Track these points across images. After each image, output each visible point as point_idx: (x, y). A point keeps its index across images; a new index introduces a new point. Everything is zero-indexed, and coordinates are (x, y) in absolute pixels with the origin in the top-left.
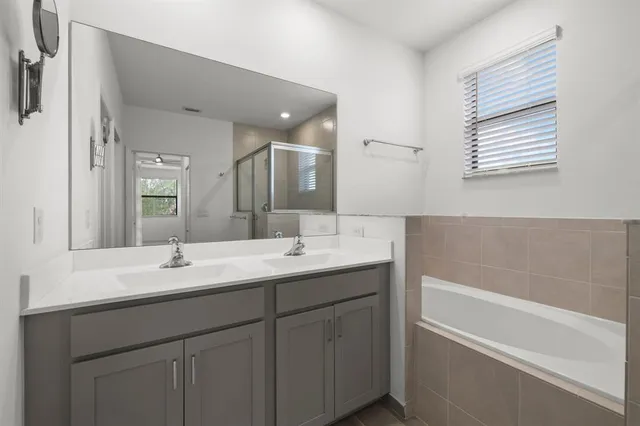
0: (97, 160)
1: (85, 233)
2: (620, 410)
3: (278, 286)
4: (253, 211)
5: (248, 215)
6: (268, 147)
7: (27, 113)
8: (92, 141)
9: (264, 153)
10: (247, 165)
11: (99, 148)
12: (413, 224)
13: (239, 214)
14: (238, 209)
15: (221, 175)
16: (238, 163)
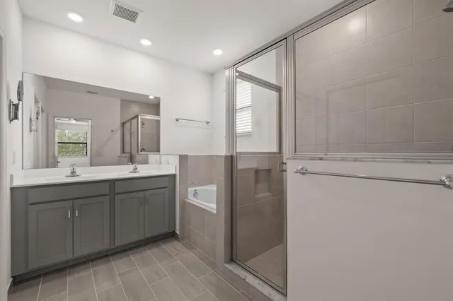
0: (33, 128)
1: (28, 163)
2: (215, 212)
3: (116, 182)
4: (131, 153)
5: (128, 155)
6: (137, 116)
7: (13, 119)
8: (30, 119)
9: (136, 120)
10: (128, 125)
11: (34, 123)
12: (183, 159)
13: (124, 155)
14: (123, 151)
15: (112, 131)
16: (123, 124)
